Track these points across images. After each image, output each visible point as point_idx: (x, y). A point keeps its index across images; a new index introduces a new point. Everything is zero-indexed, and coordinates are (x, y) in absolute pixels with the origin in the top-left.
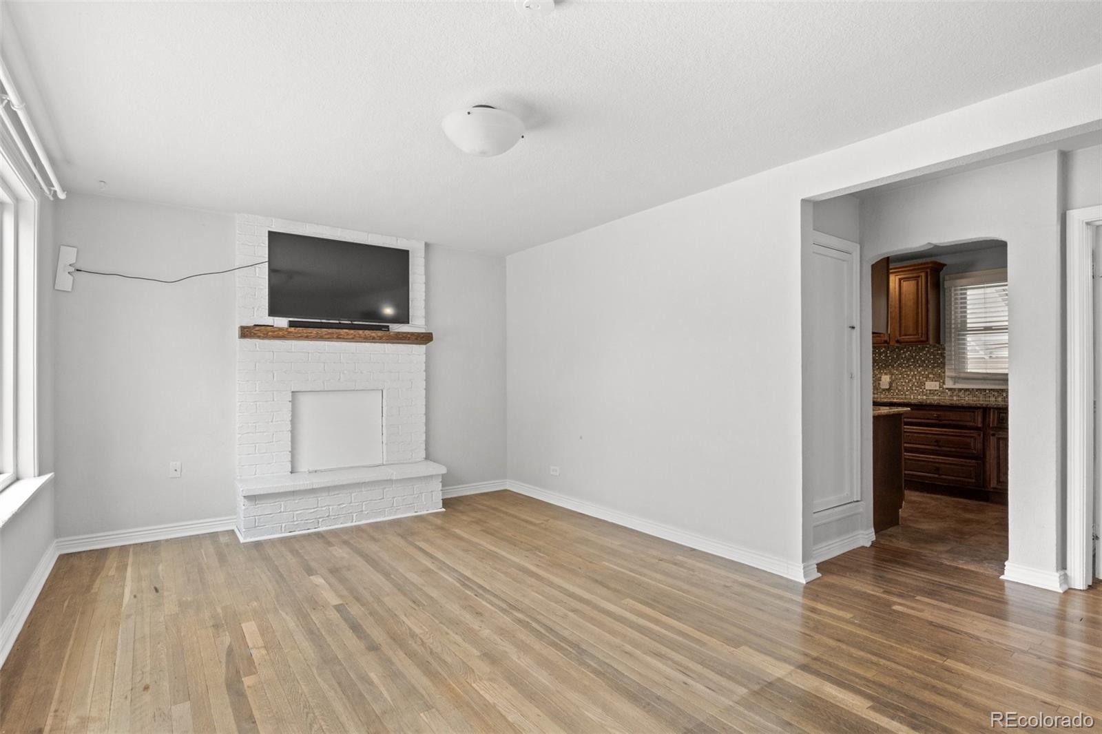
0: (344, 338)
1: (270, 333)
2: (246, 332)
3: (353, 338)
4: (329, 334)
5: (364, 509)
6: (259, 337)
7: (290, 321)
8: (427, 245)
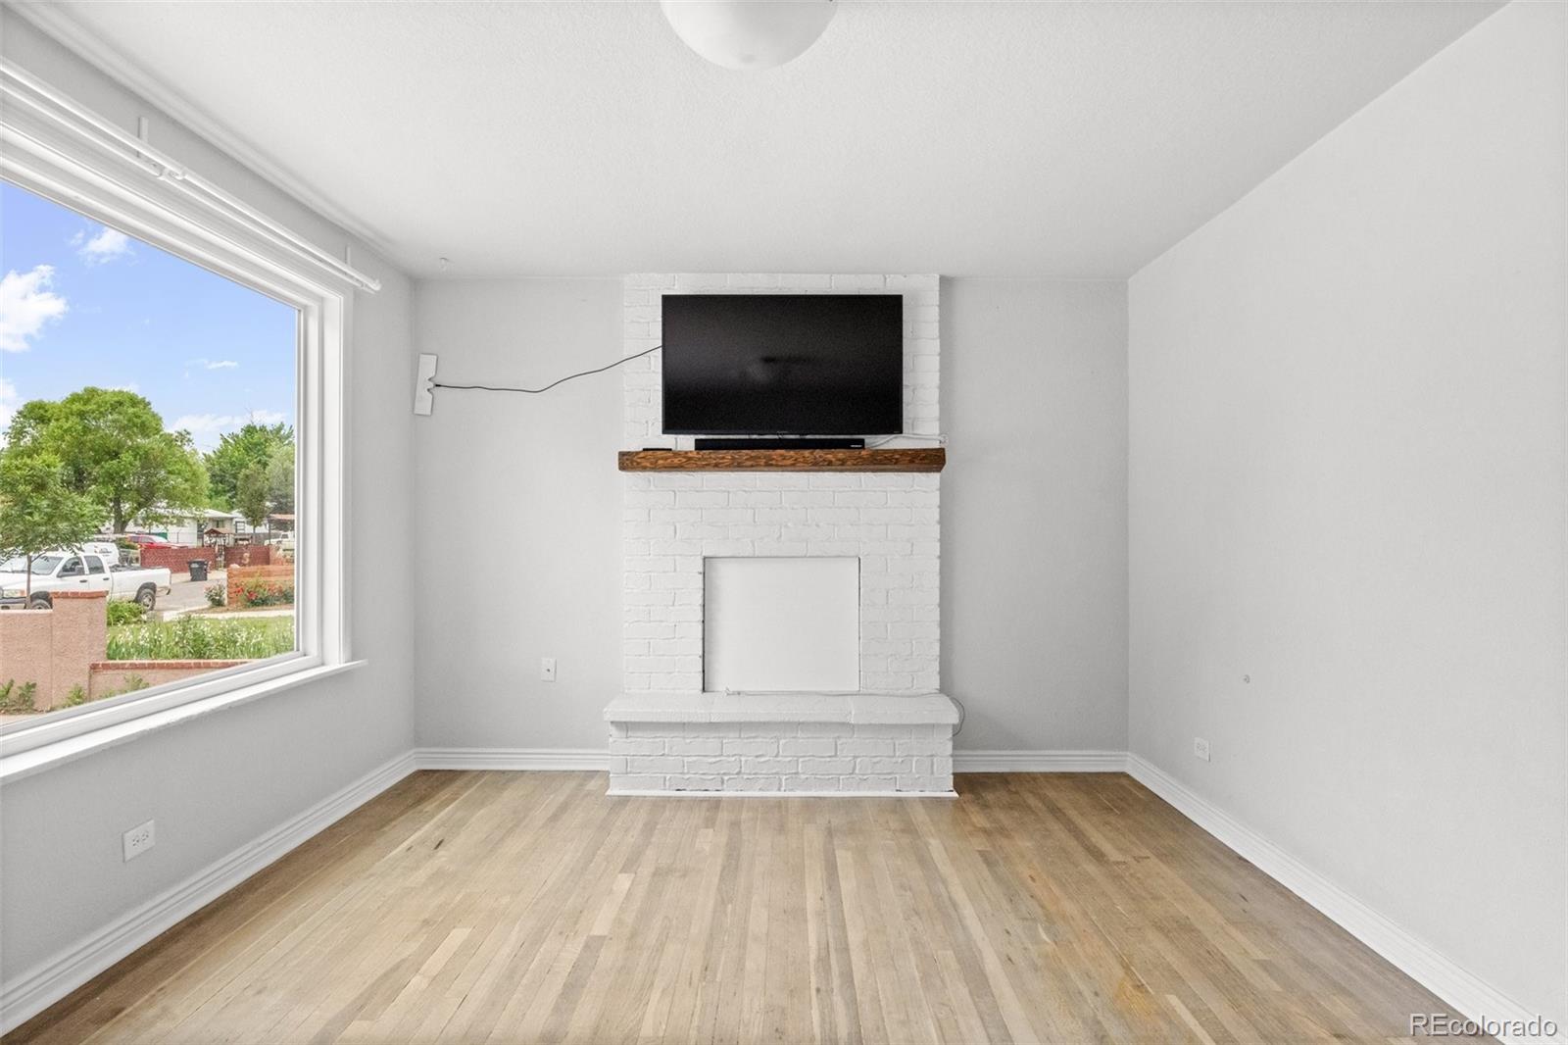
0: (777, 466)
1: (660, 462)
2: (629, 461)
3: (793, 465)
4: (751, 458)
5: (800, 770)
6: (644, 469)
7: (696, 440)
8: (946, 283)
